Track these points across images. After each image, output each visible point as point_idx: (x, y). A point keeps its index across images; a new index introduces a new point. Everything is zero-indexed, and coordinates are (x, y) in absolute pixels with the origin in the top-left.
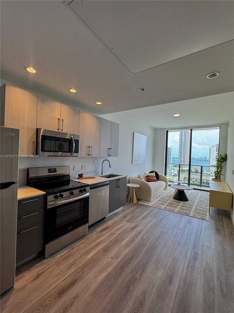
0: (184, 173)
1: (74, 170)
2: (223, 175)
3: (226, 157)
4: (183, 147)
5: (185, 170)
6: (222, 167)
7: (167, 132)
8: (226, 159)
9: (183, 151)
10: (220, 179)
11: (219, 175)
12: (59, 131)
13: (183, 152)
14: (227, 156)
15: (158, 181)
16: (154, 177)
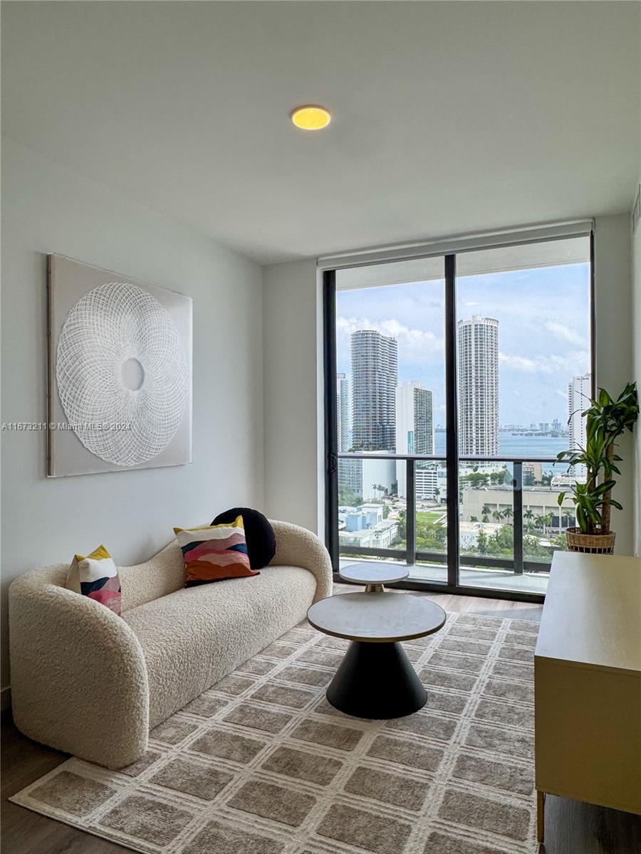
0: (483, 487)
2: (620, 508)
3: (633, 400)
4: (474, 384)
5: (487, 475)
6: (617, 464)
7: (329, 277)
8: (634, 416)
9: (474, 403)
10: (605, 531)
11: (600, 511)
13: (474, 406)
14: (635, 394)
15: (258, 574)
16: (235, 548)
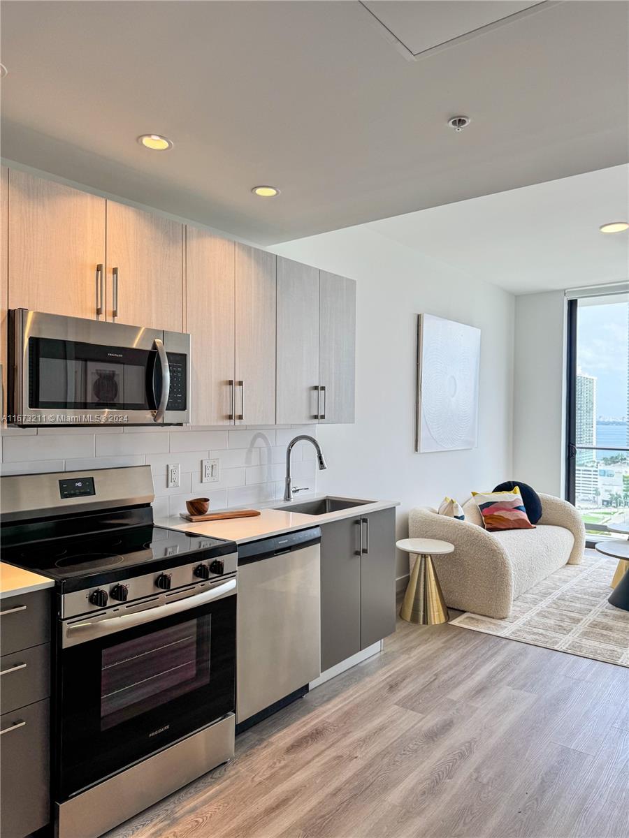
1: (171, 484)
7: (572, 305)
12: (102, 318)
15: (535, 528)
16: (518, 508)
